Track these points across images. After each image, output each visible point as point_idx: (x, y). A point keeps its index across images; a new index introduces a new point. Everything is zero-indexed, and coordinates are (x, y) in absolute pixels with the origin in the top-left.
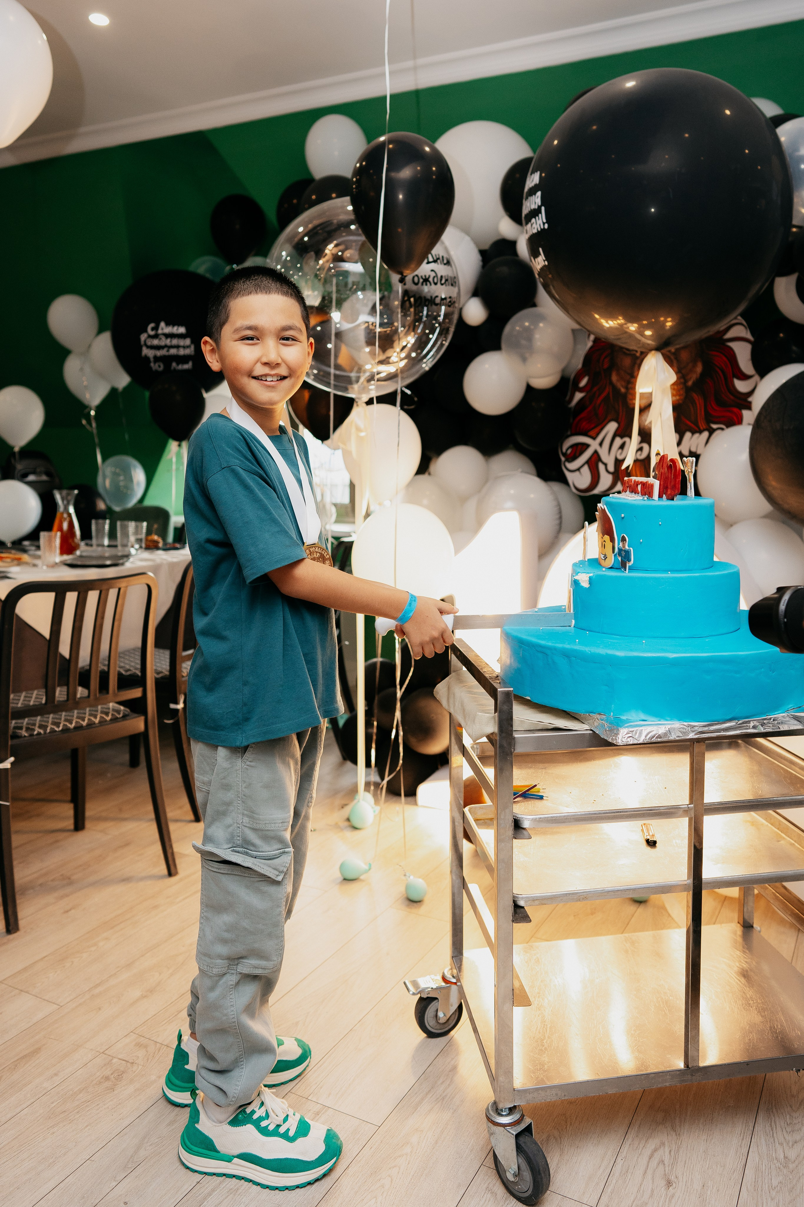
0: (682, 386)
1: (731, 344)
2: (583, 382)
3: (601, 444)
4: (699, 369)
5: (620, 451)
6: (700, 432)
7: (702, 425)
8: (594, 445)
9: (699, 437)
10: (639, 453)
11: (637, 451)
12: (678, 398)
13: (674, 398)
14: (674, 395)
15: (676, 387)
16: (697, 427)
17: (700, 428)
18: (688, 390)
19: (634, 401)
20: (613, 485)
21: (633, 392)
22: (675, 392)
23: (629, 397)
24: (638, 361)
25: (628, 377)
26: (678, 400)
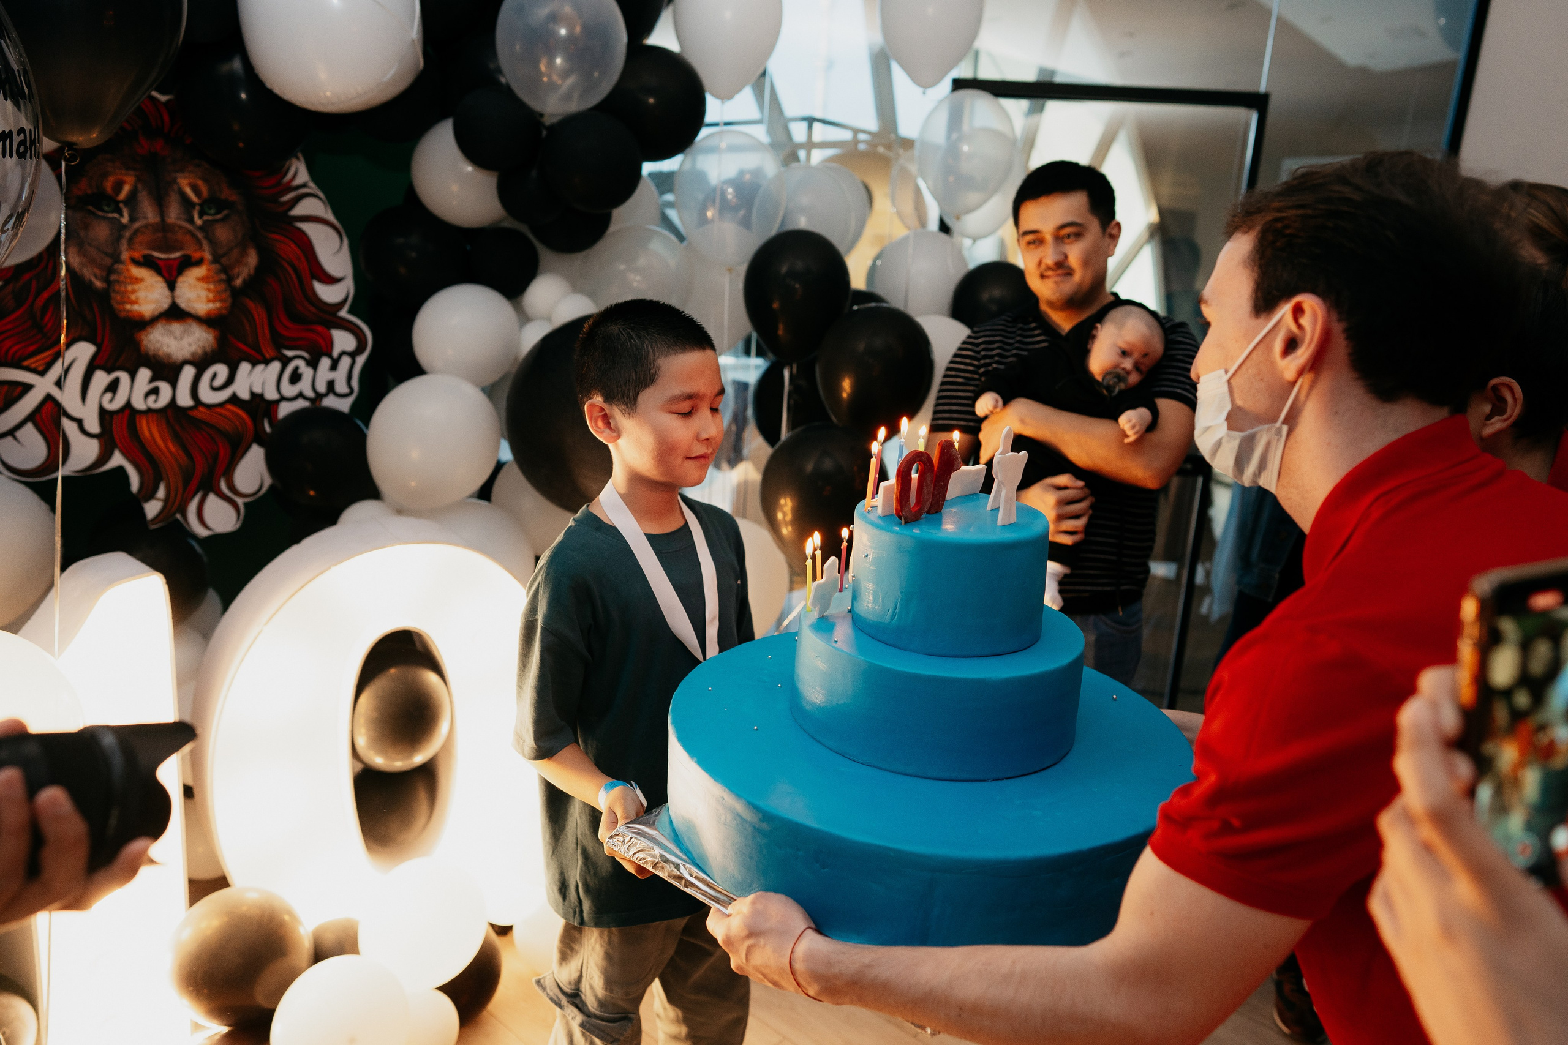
0: (223, 286)
1: (304, 226)
3: (59, 384)
4: (252, 259)
5: (109, 395)
6: (267, 362)
7: (269, 353)
8: (44, 385)
9: (263, 370)
10: (152, 398)
11: (147, 395)
12: (218, 305)
13: (211, 306)
14: (209, 301)
15: (212, 286)
16: (262, 355)
17: (268, 356)
18: (236, 294)
19: (128, 307)
20: (105, 456)
21: (123, 289)
22: (211, 296)
23: (116, 297)
24: (128, 234)
25: (108, 261)
26: (218, 309)
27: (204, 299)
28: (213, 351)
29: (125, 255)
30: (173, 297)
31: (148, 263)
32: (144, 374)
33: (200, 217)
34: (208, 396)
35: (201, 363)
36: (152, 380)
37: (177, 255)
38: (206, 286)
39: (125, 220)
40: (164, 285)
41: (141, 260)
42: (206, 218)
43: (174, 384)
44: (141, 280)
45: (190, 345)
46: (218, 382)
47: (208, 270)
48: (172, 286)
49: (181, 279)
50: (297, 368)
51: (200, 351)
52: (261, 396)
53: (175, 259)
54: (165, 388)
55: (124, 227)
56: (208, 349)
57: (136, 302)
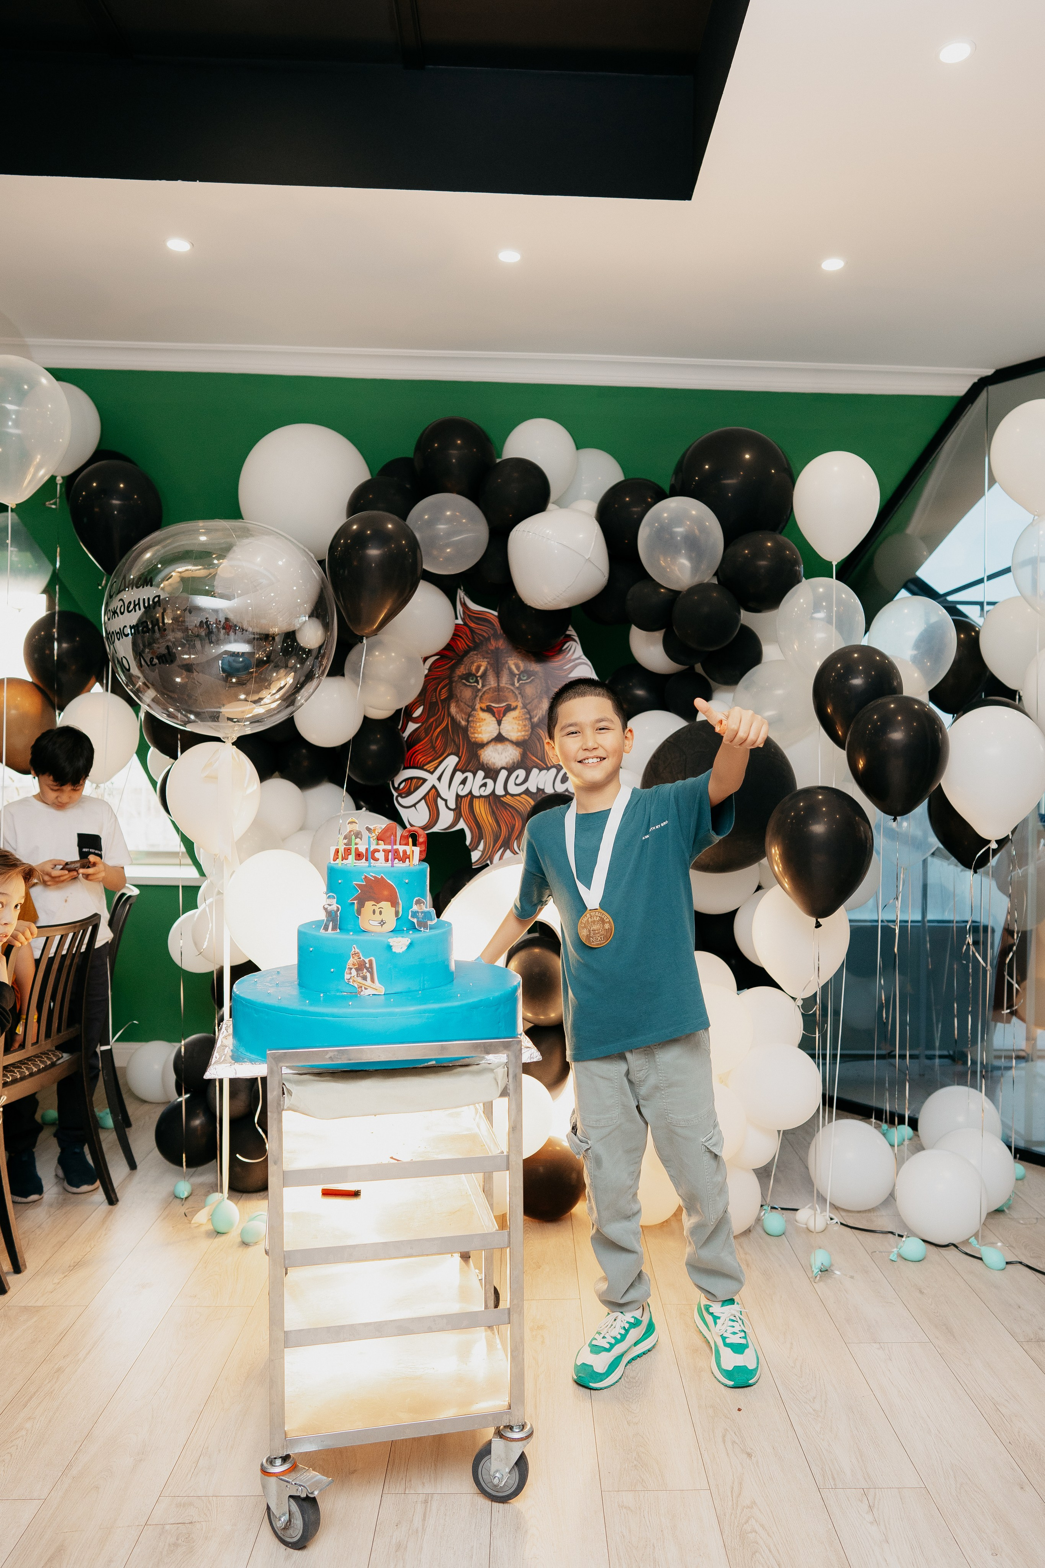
0: (527, 722)
2: (418, 713)
3: (440, 779)
5: (462, 786)
6: (548, 769)
8: (432, 780)
10: (483, 788)
11: (481, 787)
12: (523, 733)
13: (519, 734)
14: (519, 731)
15: (521, 722)
16: (546, 765)
17: (549, 766)
18: (534, 727)
19: (476, 735)
20: (455, 822)
21: (475, 725)
22: (520, 728)
23: (471, 730)
24: (481, 694)
25: (469, 710)
26: (523, 736)
27: (516, 730)
28: (518, 761)
29: (478, 706)
30: (500, 729)
31: (489, 710)
32: (481, 774)
33: (518, 682)
34: (513, 789)
35: (511, 770)
36: (484, 778)
37: (504, 704)
38: (517, 722)
39: (479, 687)
40: (496, 722)
41: (485, 708)
42: (521, 682)
43: (495, 782)
44: (484, 720)
45: (506, 757)
46: (519, 781)
47: (520, 713)
48: (499, 723)
49: (505, 719)
51: (511, 762)
53: (503, 707)
54: (490, 782)
55: (479, 690)
56: (516, 760)
57: (479, 733)
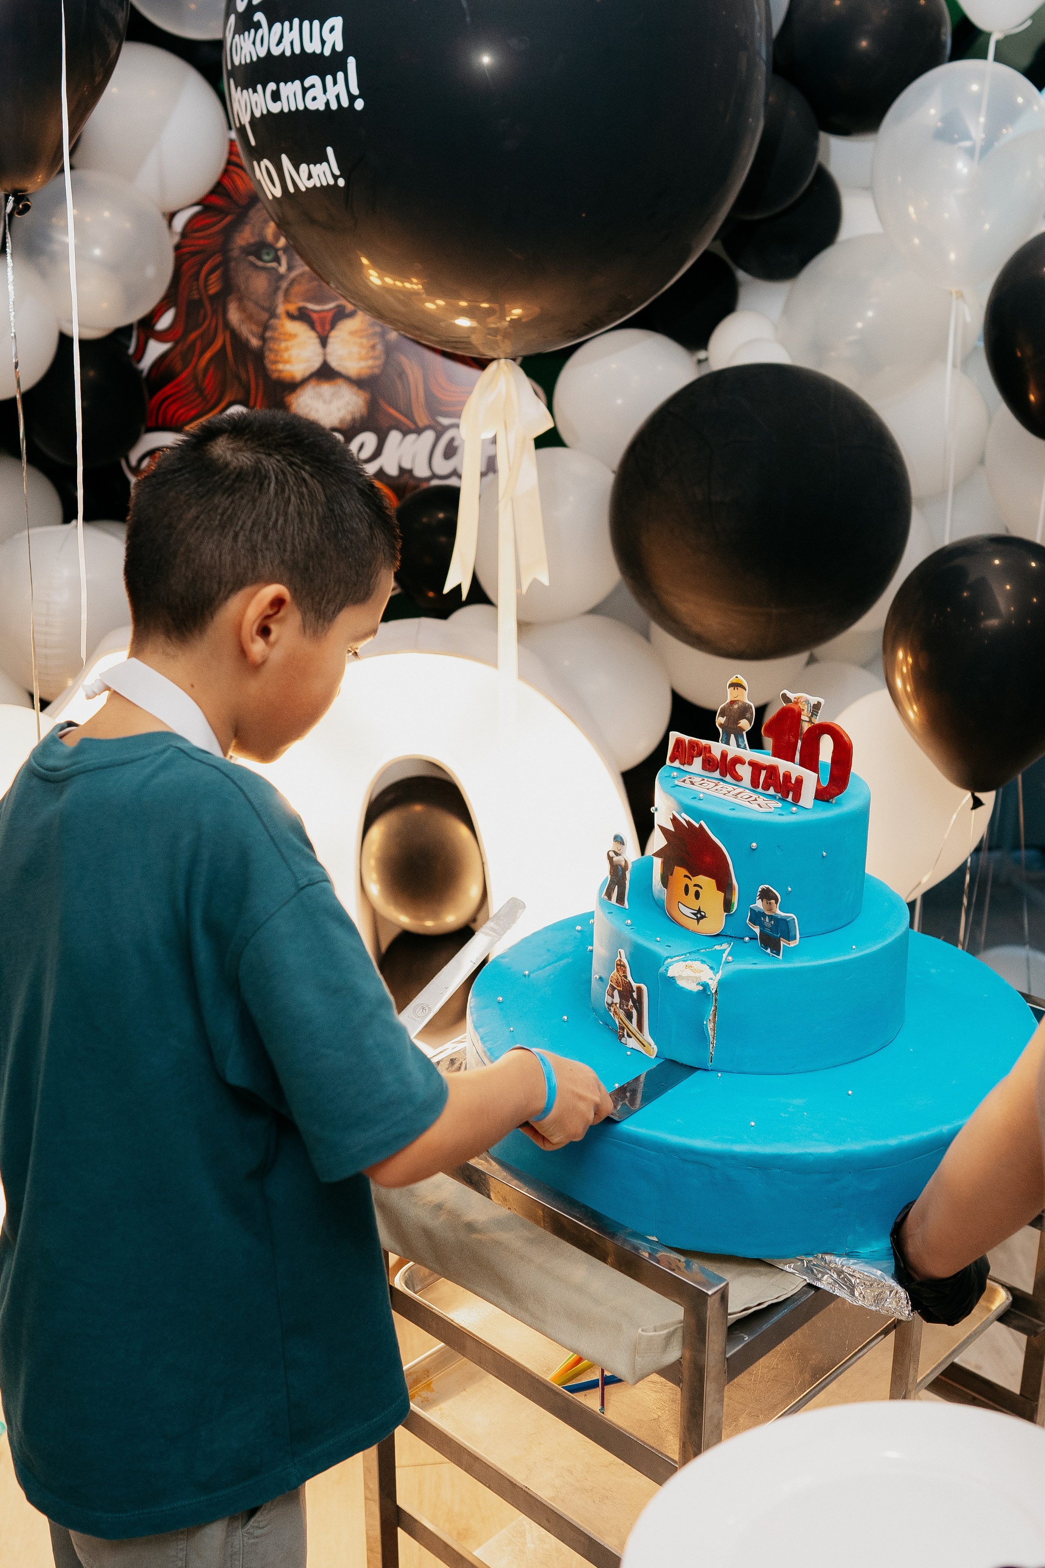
9: (416, 440)
24: (284, 285)
25: (265, 316)
26: (371, 368)
28: (362, 418)
30: (325, 355)
41: (296, 313)
44: (293, 336)
47: (362, 322)
49: (333, 334)
50: (452, 440)
52: (410, 472)
53: (331, 310)
56: (358, 415)
